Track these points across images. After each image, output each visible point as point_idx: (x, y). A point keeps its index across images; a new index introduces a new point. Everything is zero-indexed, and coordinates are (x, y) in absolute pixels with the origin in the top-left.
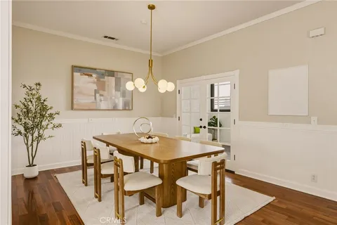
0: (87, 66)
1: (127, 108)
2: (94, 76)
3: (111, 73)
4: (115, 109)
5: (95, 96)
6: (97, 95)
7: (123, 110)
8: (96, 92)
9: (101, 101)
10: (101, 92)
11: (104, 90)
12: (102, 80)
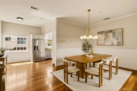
0: (101, 31)
1: (119, 45)
2: (104, 34)
3: (111, 31)
4: (113, 45)
5: (104, 41)
6: (105, 40)
7: (117, 45)
8: (105, 39)
9: (106, 42)
10: (107, 39)
11: (108, 38)
12: (107, 34)
